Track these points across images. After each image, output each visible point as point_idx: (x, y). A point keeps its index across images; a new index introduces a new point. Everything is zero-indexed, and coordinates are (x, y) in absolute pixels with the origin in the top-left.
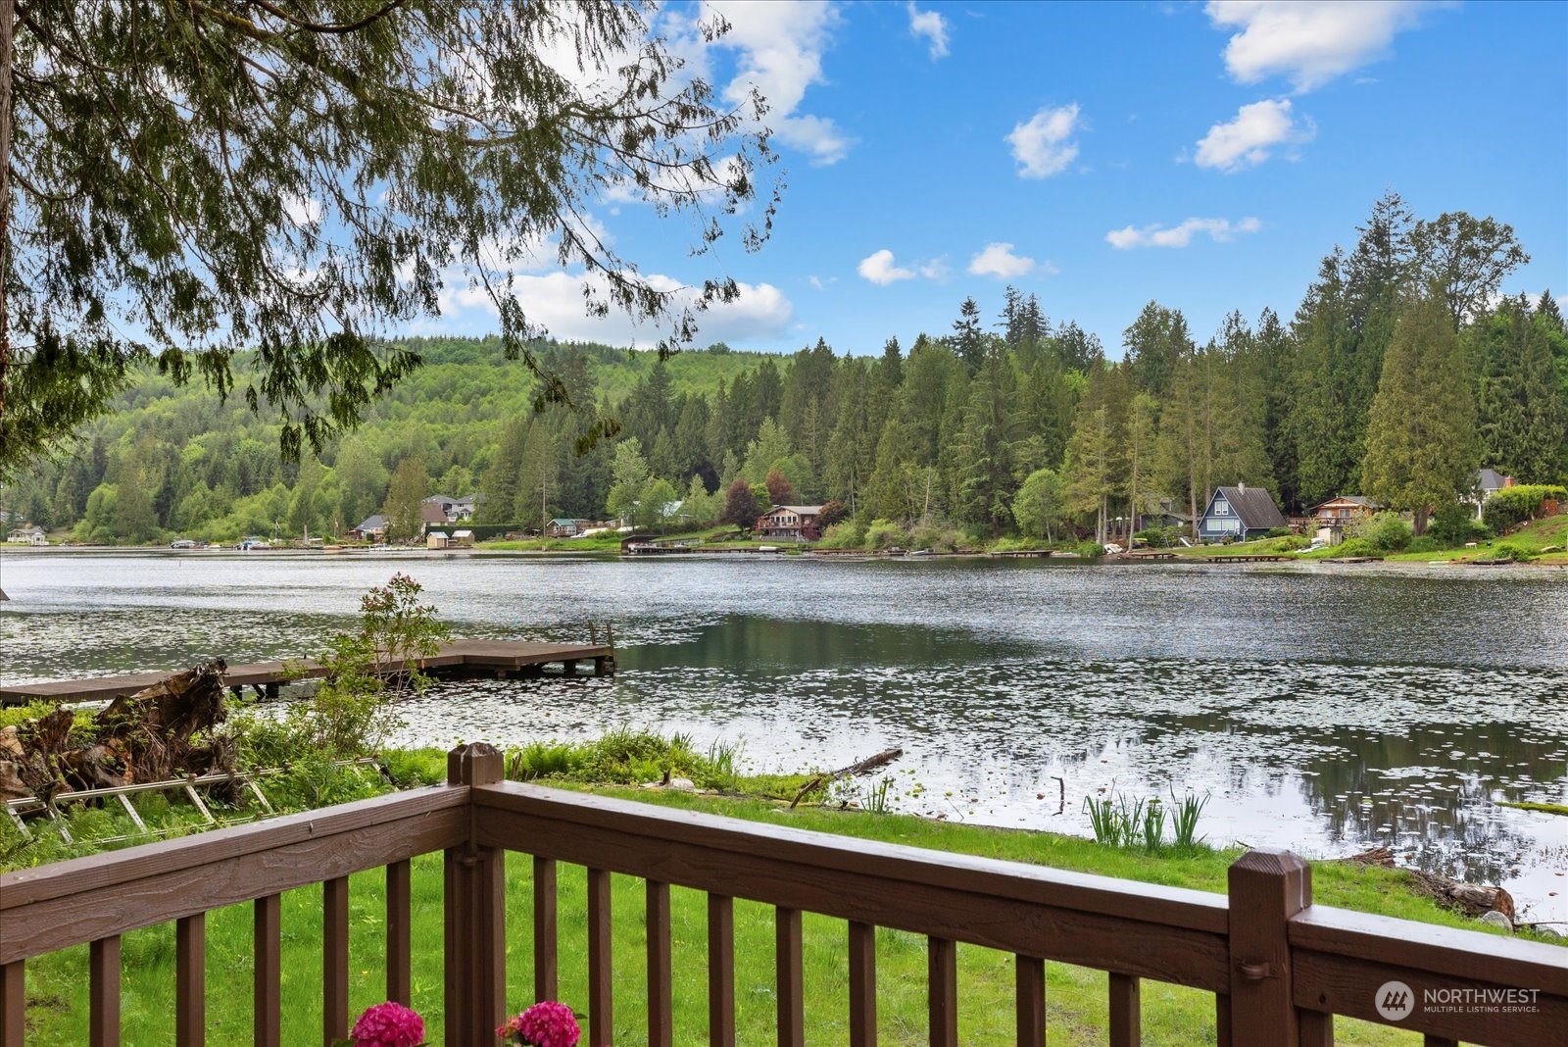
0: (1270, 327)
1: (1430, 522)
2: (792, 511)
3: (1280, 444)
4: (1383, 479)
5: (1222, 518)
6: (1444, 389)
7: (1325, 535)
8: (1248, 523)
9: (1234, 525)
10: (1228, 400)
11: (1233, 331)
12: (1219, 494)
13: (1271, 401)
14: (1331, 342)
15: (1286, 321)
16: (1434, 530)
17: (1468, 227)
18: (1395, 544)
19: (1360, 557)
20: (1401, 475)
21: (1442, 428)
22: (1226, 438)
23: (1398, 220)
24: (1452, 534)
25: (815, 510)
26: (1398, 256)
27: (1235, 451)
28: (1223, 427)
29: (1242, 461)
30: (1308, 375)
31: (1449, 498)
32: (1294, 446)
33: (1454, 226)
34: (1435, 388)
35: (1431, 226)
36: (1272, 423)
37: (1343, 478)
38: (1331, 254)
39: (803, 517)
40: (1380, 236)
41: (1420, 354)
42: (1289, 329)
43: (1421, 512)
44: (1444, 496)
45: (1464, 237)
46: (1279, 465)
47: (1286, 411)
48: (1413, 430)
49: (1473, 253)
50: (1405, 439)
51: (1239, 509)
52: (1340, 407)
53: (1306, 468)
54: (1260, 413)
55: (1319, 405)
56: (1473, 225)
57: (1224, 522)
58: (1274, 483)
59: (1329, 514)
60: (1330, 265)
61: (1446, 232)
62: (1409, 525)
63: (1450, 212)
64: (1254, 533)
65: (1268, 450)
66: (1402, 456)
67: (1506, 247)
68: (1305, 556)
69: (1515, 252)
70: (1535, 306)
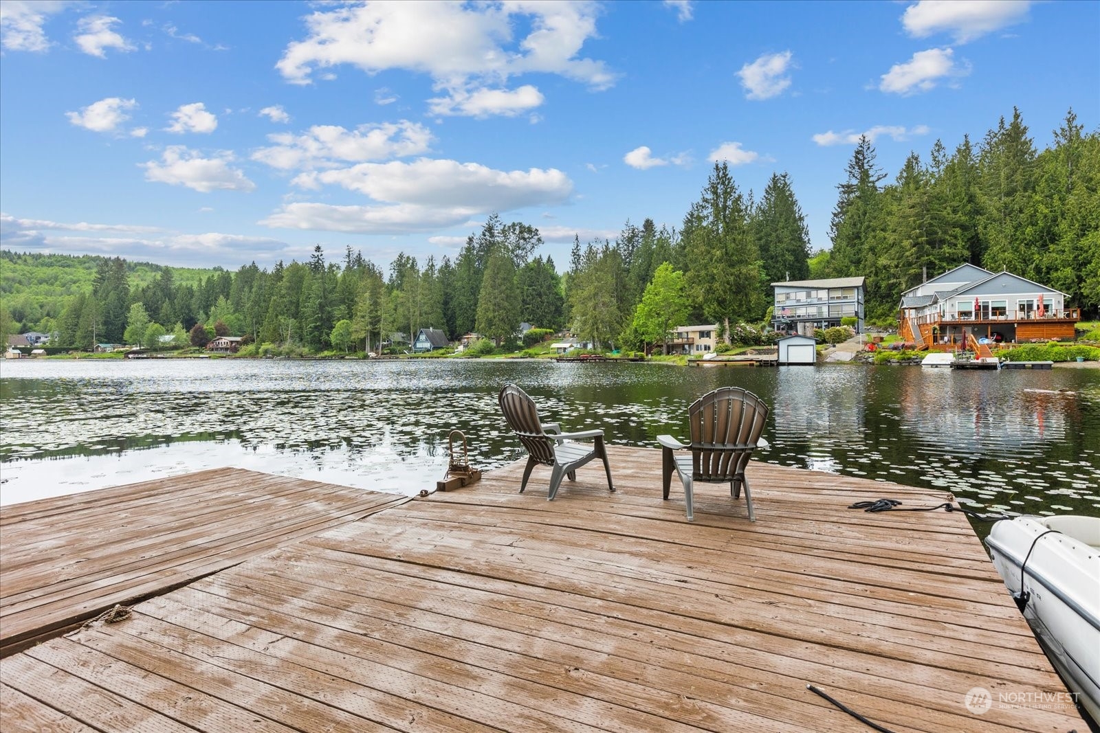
0: (446, 264)
1: (502, 343)
2: (225, 340)
3: (449, 312)
4: (483, 325)
5: (423, 342)
6: (507, 289)
7: (461, 348)
8: (433, 343)
9: (428, 345)
10: (427, 292)
11: (430, 264)
12: (421, 332)
13: (446, 294)
14: (469, 270)
15: (453, 261)
16: (503, 346)
17: (523, 230)
18: (487, 351)
19: (472, 356)
20: (490, 323)
21: (506, 304)
22: (425, 308)
23: (497, 224)
24: (510, 347)
25: (239, 339)
26: (497, 238)
27: (430, 314)
28: (425, 303)
29: (432, 318)
30: (460, 283)
31: (508, 333)
32: (455, 313)
33: (517, 227)
34: (503, 288)
35: (509, 227)
36: (446, 303)
38: (471, 236)
39: (232, 342)
40: (490, 229)
41: (498, 273)
42: (454, 266)
43: (498, 339)
44: (507, 333)
45: (521, 232)
46: (448, 321)
47: (452, 299)
48: (495, 305)
49: (525, 239)
50: (491, 308)
51: (430, 338)
52: (472, 297)
53: (459, 322)
54: (442, 300)
55: (464, 296)
56: (524, 227)
57: (424, 344)
58: (446, 328)
59: (466, 340)
60: (471, 240)
61: (515, 230)
62: (493, 344)
63: (516, 222)
64: (436, 348)
65: (445, 314)
66: (491, 315)
67: (536, 237)
68: (451, 357)
69: (539, 240)
70: (545, 260)
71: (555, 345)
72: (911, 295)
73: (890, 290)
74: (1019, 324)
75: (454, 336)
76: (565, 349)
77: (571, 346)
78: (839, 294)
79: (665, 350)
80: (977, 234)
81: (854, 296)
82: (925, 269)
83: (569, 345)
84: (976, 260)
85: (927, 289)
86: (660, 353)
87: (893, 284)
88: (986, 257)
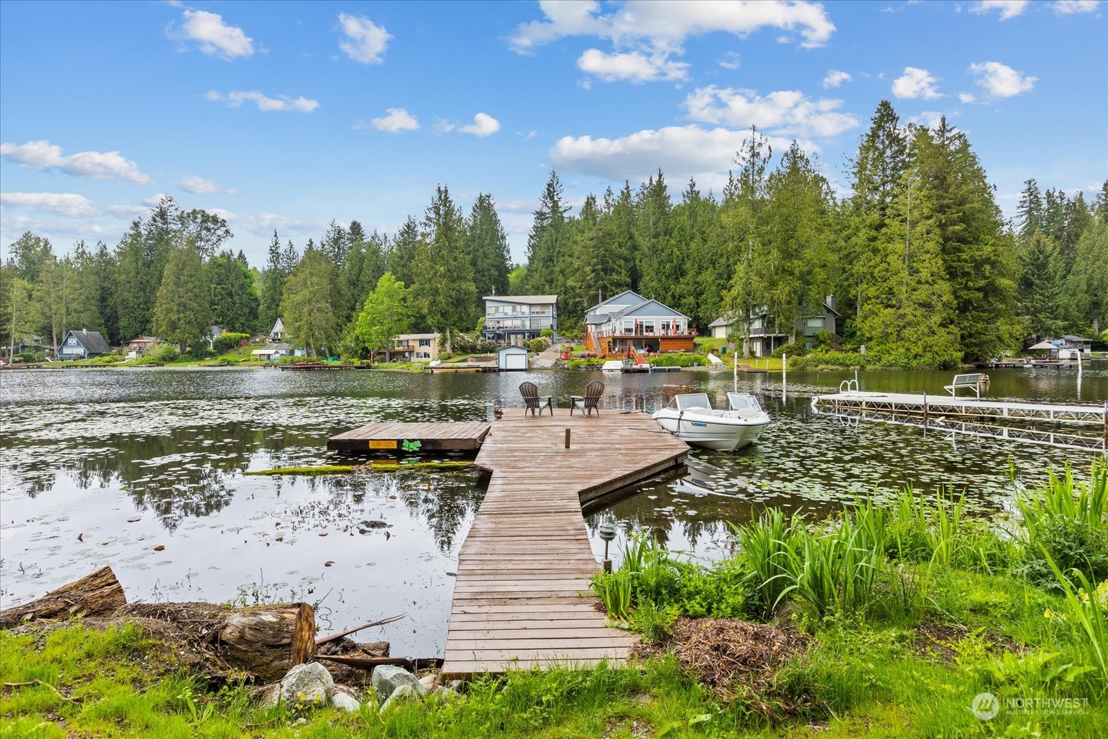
0: (102, 252)
1: (188, 349)
3: (108, 310)
4: (164, 327)
5: (72, 347)
6: (194, 287)
7: (133, 355)
8: (88, 349)
9: (80, 351)
10: (77, 285)
11: (80, 250)
12: (71, 334)
13: (103, 288)
14: (137, 261)
15: (112, 249)
16: (190, 352)
17: (206, 219)
18: (172, 359)
19: (151, 364)
20: (173, 326)
21: (195, 305)
22: (74, 305)
23: (172, 209)
24: (199, 353)
26: (172, 226)
27: (81, 312)
28: (74, 299)
29: (85, 318)
30: (123, 277)
31: (197, 337)
32: (116, 312)
33: (199, 216)
34: (190, 285)
35: (188, 214)
36: (103, 299)
37: (143, 327)
38: (137, 220)
40: (162, 214)
41: (183, 269)
42: (113, 254)
43: (183, 343)
44: (196, 337)
45: (203, 222)
46: (107, 321)
47: (111, 294)
48: (179, 305)
49: (208, 230)
50: (175, 309)
51: (83, 342)
52: (142, 294)
53: (123, 323)
54: (97, 294)
55: (130, 292)
56: (208, 216)
57: (74, 348)
58: (105, 330)
59: (135, 345)
60: (136, 225)
61: (196, 218)
62: (178, 350)
63: (197, 209)
64: (91, 355)
65: (101, 313)
66: (174, 317)
67: (224, 229)
68: (121, 365)
69: (227, 232)
70: (236, 256)
71: (256, 352)
72: (592, 313)
73: (576, 307)
74: (662, 339)
75: (116, 340)
76: (269, 356)
77: (277, 352)
78: (537, 309)
79: (388, 358)
80: (635, 265)
81: (550, 312)
82: (600, 291)
83: (274, 351)
84: (634, 287)
85: (603, 309)
86: (383, 361)
87: (579, 302)
88: (641, 285)
